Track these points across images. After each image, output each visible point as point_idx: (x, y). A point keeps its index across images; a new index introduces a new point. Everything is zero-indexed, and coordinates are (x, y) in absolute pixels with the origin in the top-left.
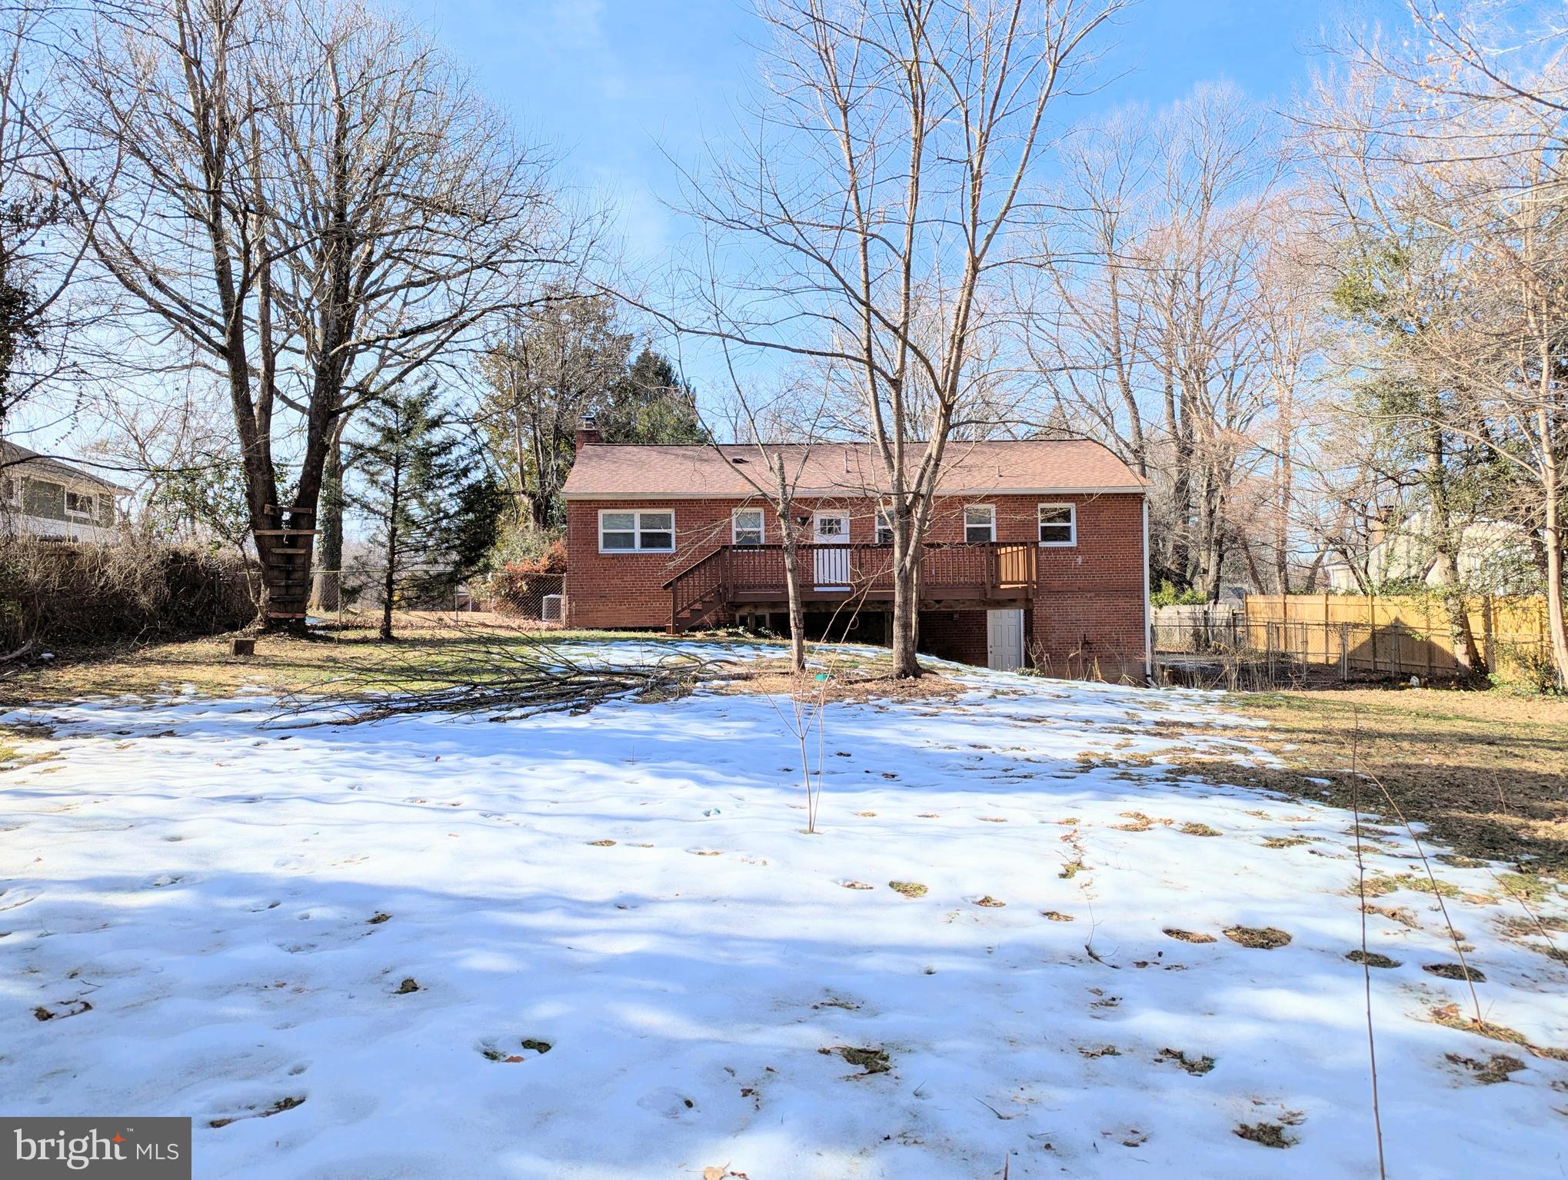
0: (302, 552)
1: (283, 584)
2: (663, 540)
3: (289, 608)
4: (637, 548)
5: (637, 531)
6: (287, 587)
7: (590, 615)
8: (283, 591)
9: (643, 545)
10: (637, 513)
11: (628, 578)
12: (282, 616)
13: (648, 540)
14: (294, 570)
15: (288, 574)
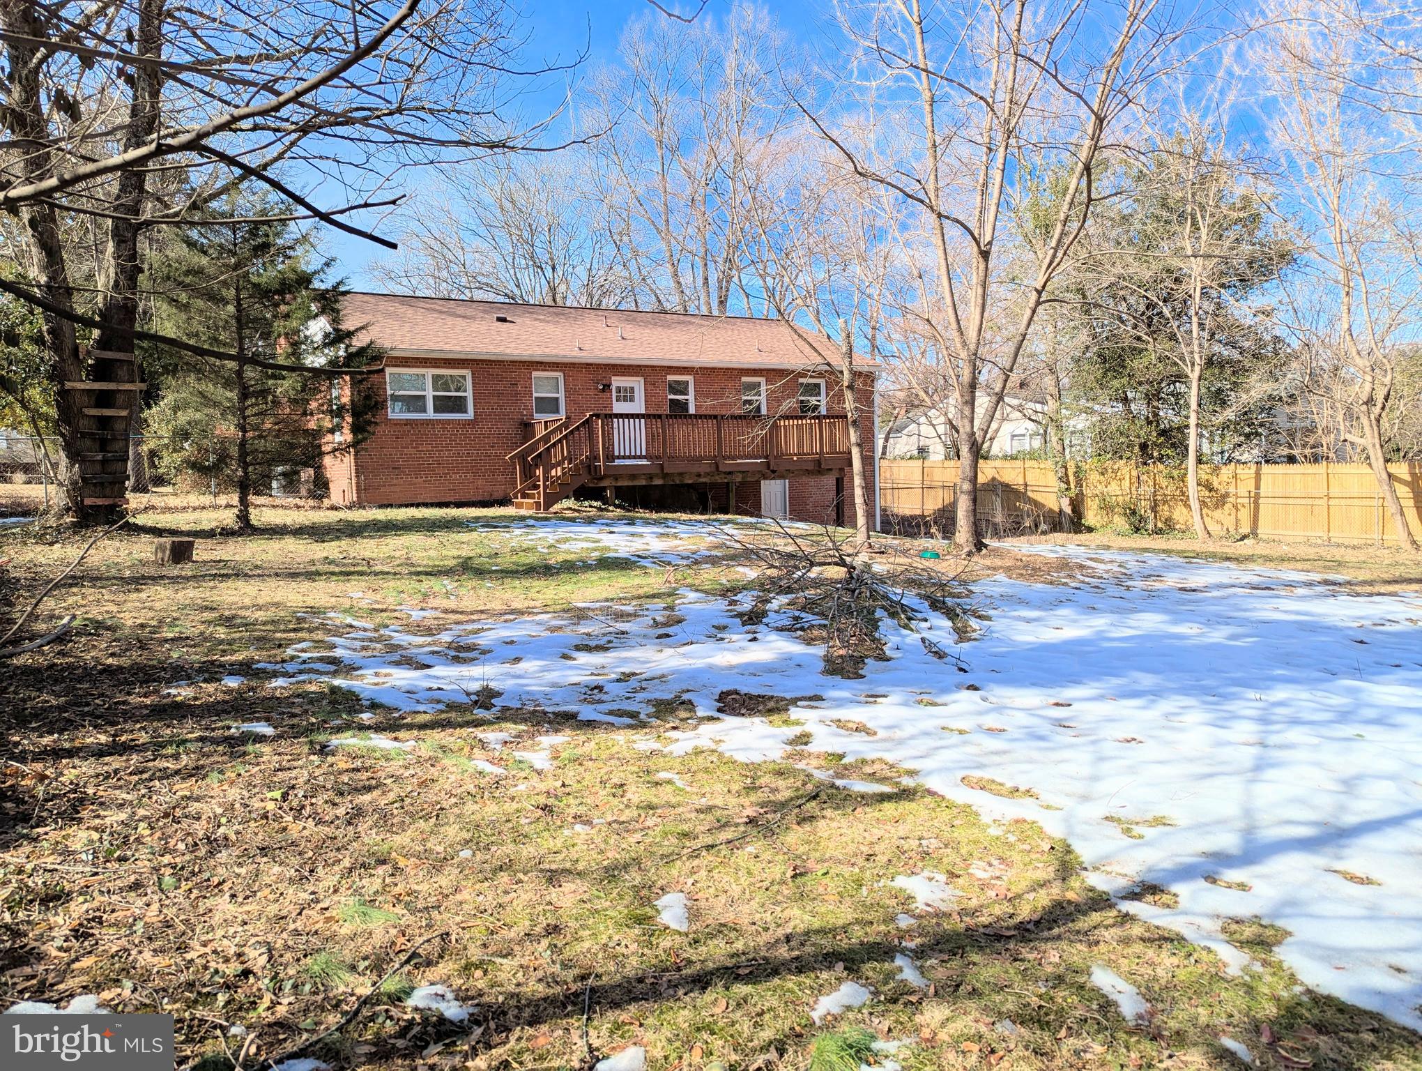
0: (124, 413)
1: (100, 457)
2: (457, 405)
3: (108, 491)
4: (430, 414)
5: (430, 393)
6: (104, 462)
7: (383, 489)
8: (98, 467)
9: (436, 410)
10: (430, 372)
11: (424, 447)
12: (99, 502)
13: (443, 404)
14: (114, 439)
15: (103, 445)
